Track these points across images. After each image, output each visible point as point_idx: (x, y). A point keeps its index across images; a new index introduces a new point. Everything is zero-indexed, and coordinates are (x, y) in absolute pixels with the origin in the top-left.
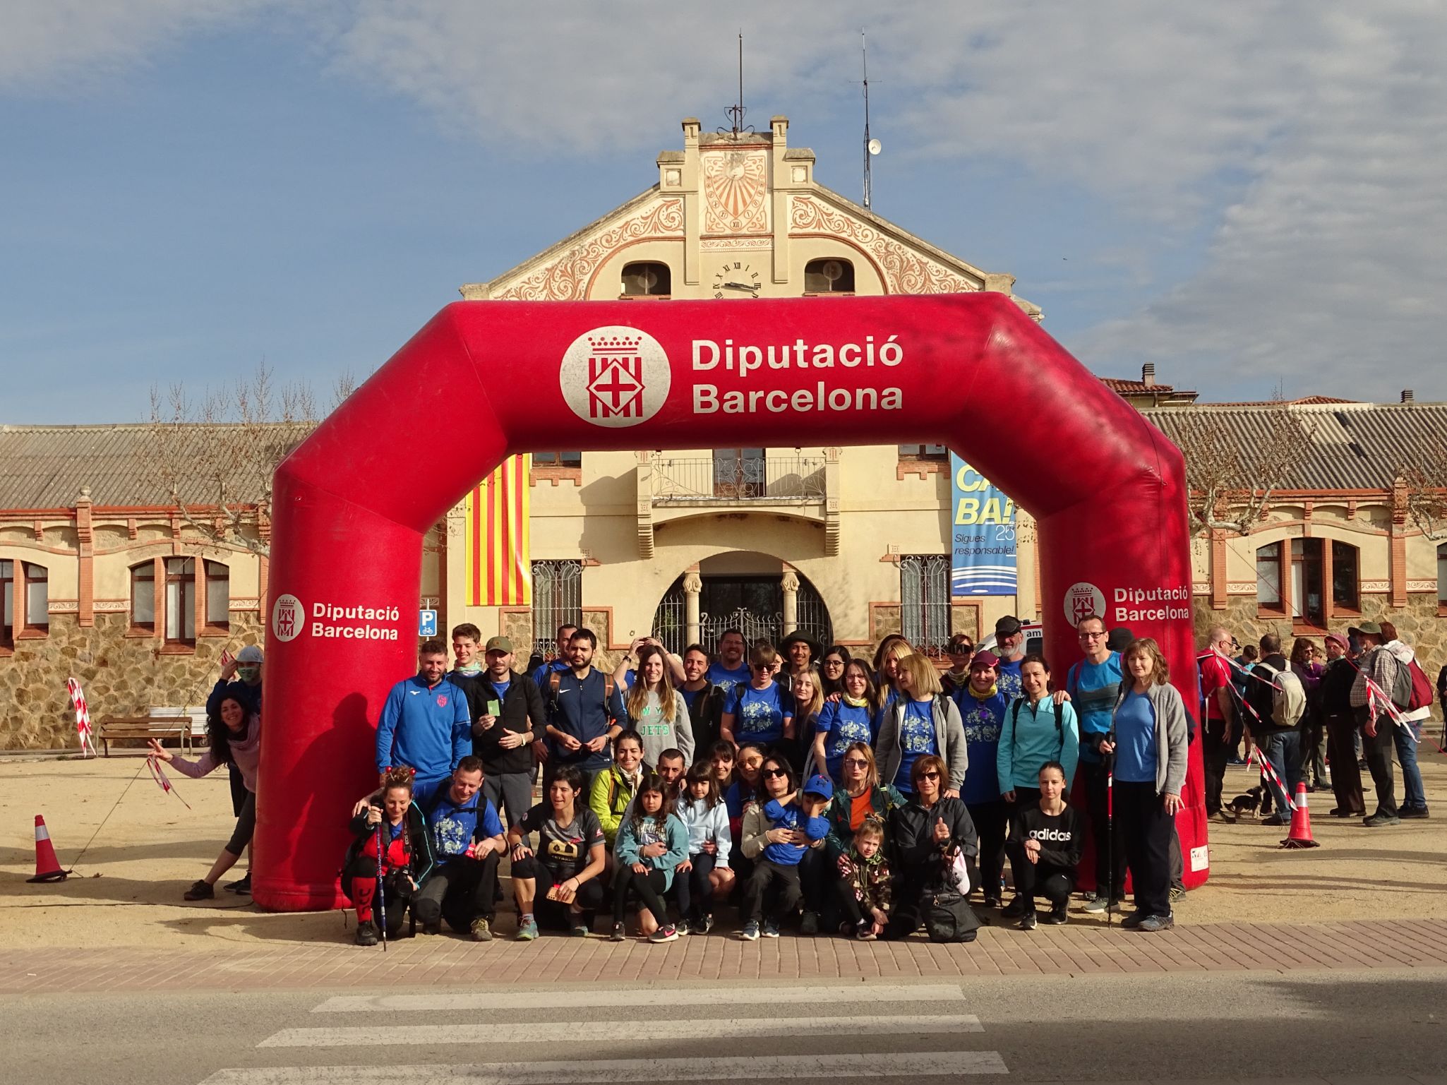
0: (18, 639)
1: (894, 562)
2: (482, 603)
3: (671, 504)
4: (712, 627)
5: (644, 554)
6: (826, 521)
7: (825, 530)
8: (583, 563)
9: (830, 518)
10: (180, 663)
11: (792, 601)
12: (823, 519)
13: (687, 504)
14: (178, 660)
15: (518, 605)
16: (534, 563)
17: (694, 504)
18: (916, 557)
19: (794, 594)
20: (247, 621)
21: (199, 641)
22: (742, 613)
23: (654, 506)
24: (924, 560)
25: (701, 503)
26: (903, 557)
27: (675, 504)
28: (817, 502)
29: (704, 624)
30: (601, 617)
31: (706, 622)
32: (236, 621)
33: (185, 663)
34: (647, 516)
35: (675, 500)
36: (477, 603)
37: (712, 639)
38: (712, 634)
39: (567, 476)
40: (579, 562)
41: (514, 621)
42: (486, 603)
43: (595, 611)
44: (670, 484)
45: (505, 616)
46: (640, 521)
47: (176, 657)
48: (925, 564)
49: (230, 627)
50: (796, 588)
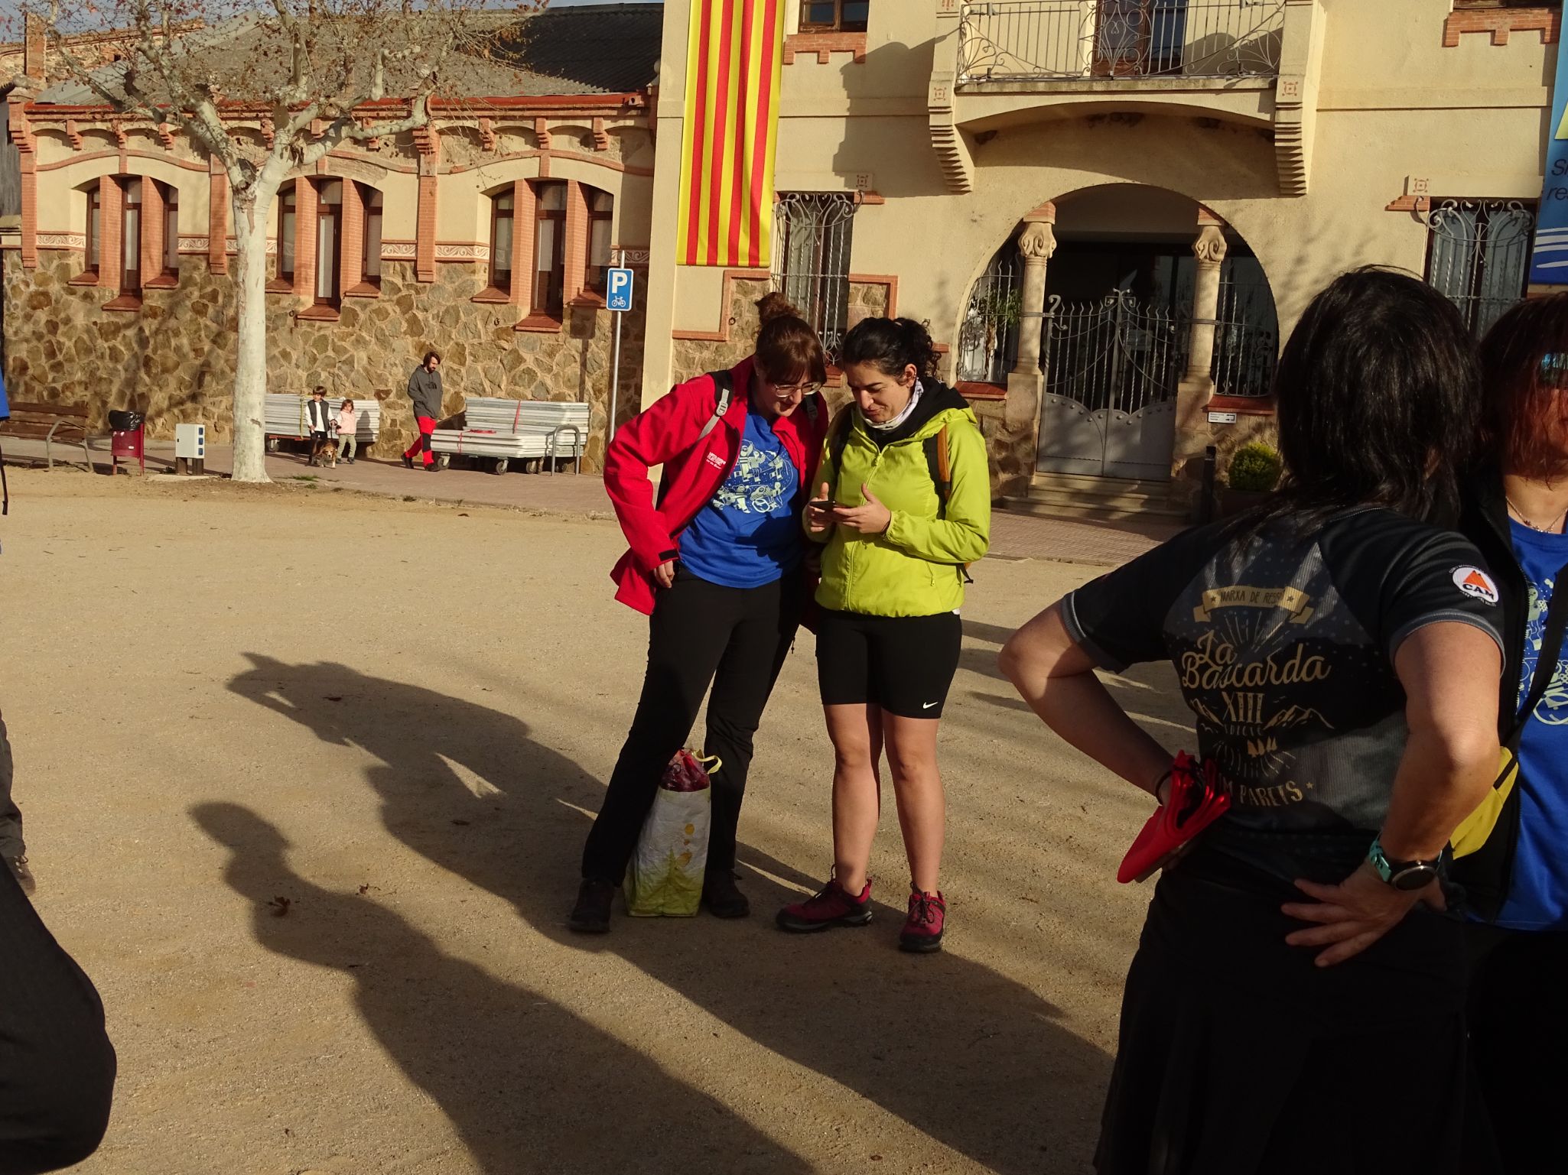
0: (146, 288)
1: (1415, 213)
2: (698, 261)
3: (989, 88)
4: (1065, 322)
5: (951, 183)
6: (1273, 122)
7: (1274, 141)
8: (857, 199)
9: (1283, 116)
10: (322, 333)
11: (1211, 283)
12: (1267, 117)
13: (1016, 87)
14: (320, 328)
15: (751, 266)
16: (782, 195)
17: (1029, 88)
18: (1462, 205)
19: (1218, 268)
20: (404, 278)
21: (346, 302)
22: (1121, 299)
23: (958, 90)
24: (1482, 209)
25: (1041, 86)
26: (1436, 203)
27: (995, 88)
28: (1260, 83)
29: (1052, 314)
30: (879, 292)
31: (1057, 311)
32: (390, 276)
33: (328, 332)
34: (944, 110)
35: (997, 81)
36: (691, 261)
37: (1064, 342)
38: (1065, 333)
39: (844, 47)
40: (850, 197)
41: (745, 293)
42: (705, 261)
43: (869, 282)
44: (991, 51)
45: (733, 284)
46: (934, 120)
47: (318, 324)
48: (1482, 218)
49: (382, 284)
50: (1221, 257)
